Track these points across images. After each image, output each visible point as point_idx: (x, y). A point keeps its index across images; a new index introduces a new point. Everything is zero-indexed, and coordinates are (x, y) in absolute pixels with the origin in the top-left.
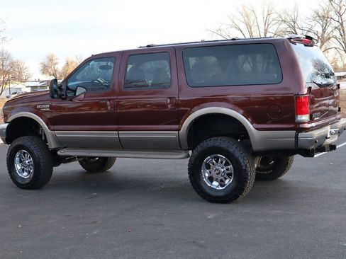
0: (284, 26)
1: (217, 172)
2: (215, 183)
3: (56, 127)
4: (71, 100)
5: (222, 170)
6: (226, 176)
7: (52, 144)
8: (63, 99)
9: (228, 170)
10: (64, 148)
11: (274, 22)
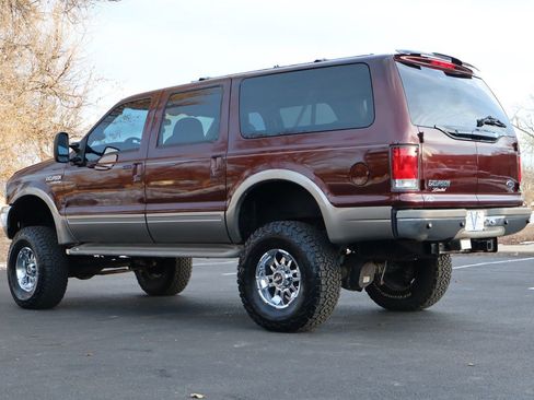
1: (277, 279)
2: (277, 299)
4: (92, 167)
5: (287, 276)
6: (292, 286)
7: (63, 238)
8: (80, 166)
9: (295, 275)
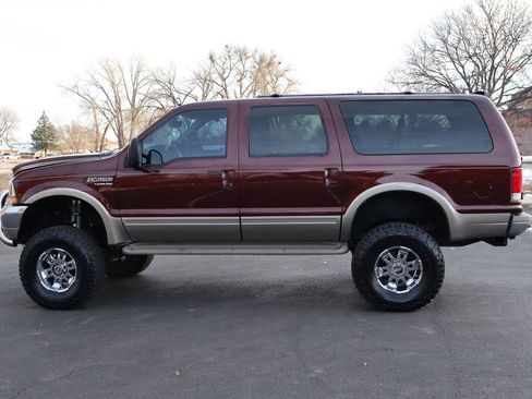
0: (157, 87)
3: (122, 212)
10: (134, 242)
11: (144, 82)
